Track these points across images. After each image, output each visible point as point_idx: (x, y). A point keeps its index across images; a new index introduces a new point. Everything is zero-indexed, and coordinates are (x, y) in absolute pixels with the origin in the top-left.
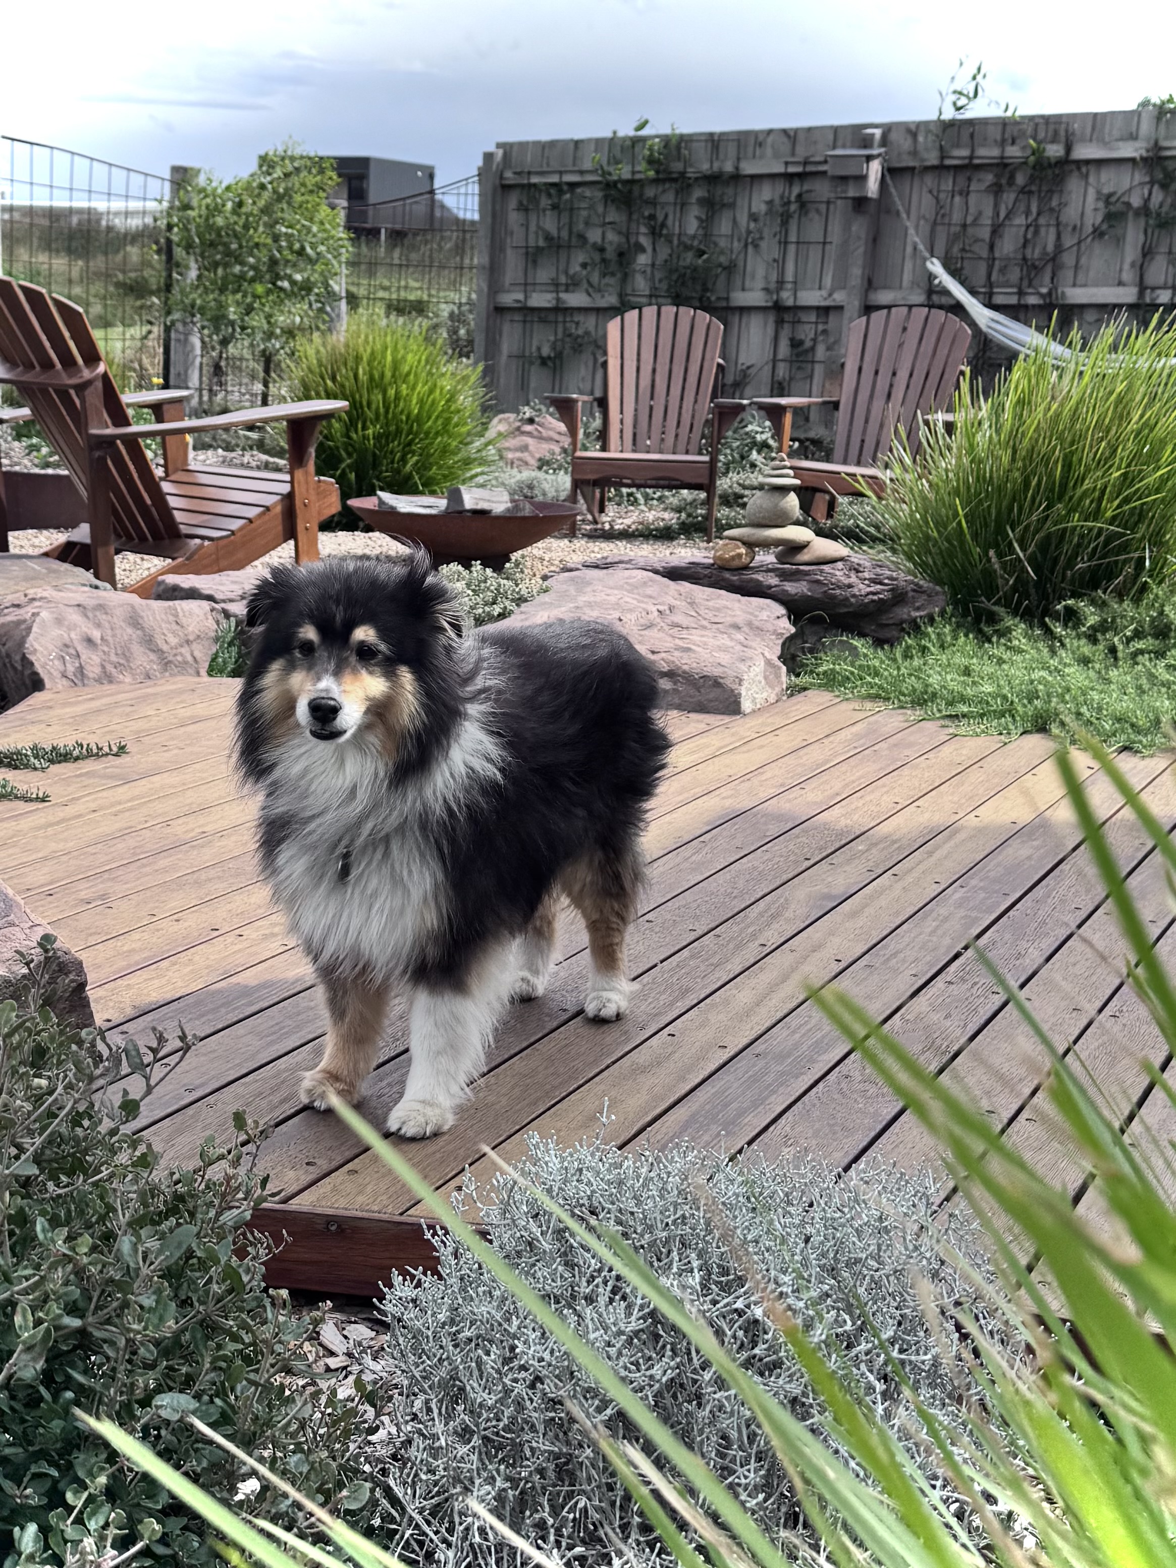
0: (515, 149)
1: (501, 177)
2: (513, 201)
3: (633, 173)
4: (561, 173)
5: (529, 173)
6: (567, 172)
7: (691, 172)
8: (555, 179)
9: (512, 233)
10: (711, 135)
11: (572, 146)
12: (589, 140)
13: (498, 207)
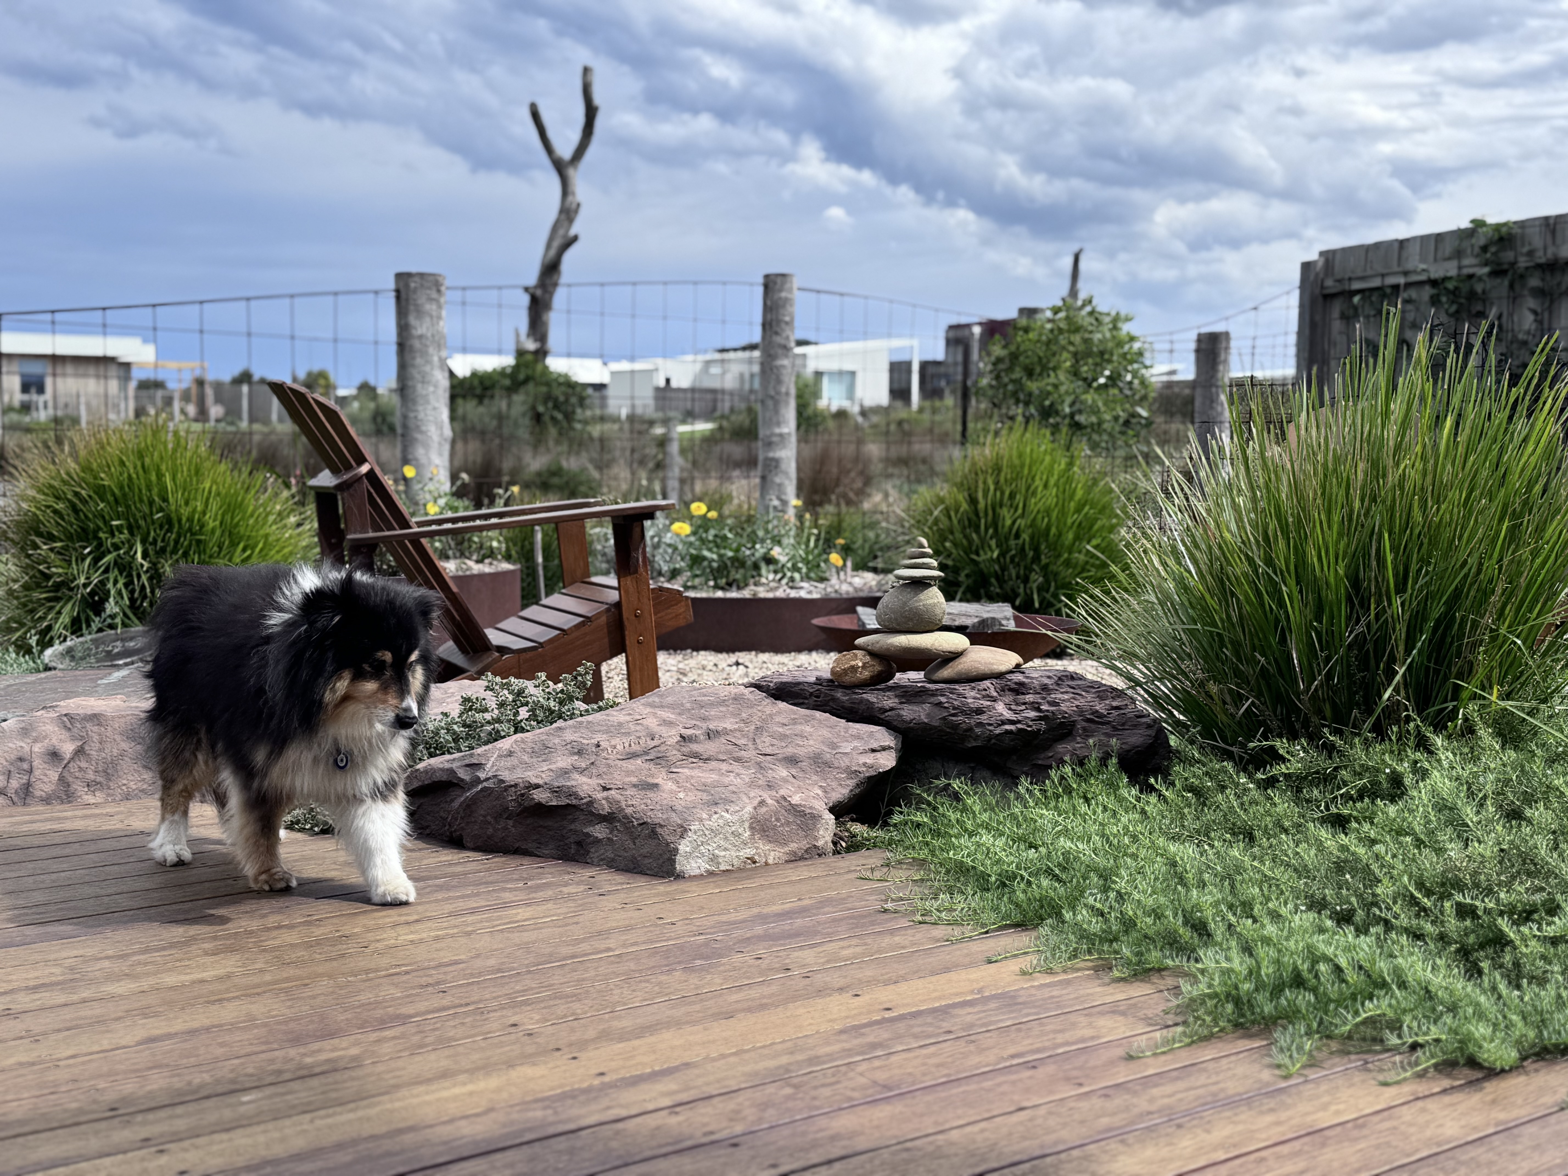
0: (1338, 257)
1: (1322, 287)
2: (1336, 309)
3: (1460, 268)
4: (1383, 276)
5: (1350, 279)
6: (1388, 274)
7: (1523, 263)
8: (1376, 283)
9: (1335, 344)
10: (1546, 219)
11: (1396, 245)
12: (1414, 239)
13: (1318, 318)
